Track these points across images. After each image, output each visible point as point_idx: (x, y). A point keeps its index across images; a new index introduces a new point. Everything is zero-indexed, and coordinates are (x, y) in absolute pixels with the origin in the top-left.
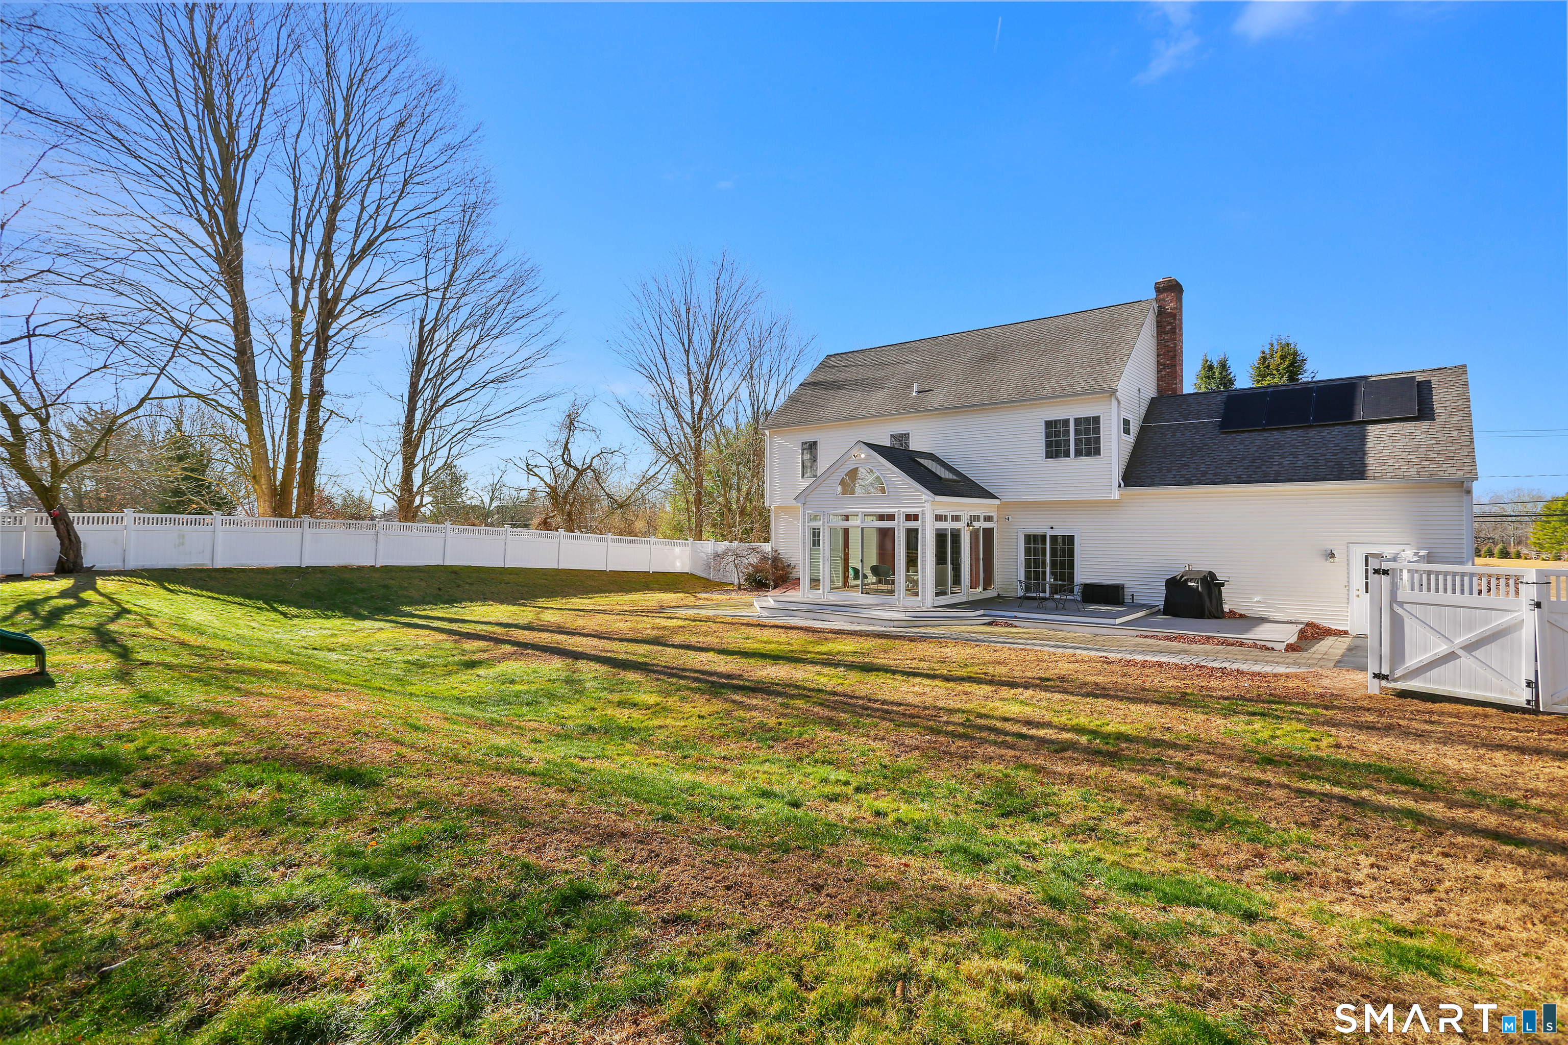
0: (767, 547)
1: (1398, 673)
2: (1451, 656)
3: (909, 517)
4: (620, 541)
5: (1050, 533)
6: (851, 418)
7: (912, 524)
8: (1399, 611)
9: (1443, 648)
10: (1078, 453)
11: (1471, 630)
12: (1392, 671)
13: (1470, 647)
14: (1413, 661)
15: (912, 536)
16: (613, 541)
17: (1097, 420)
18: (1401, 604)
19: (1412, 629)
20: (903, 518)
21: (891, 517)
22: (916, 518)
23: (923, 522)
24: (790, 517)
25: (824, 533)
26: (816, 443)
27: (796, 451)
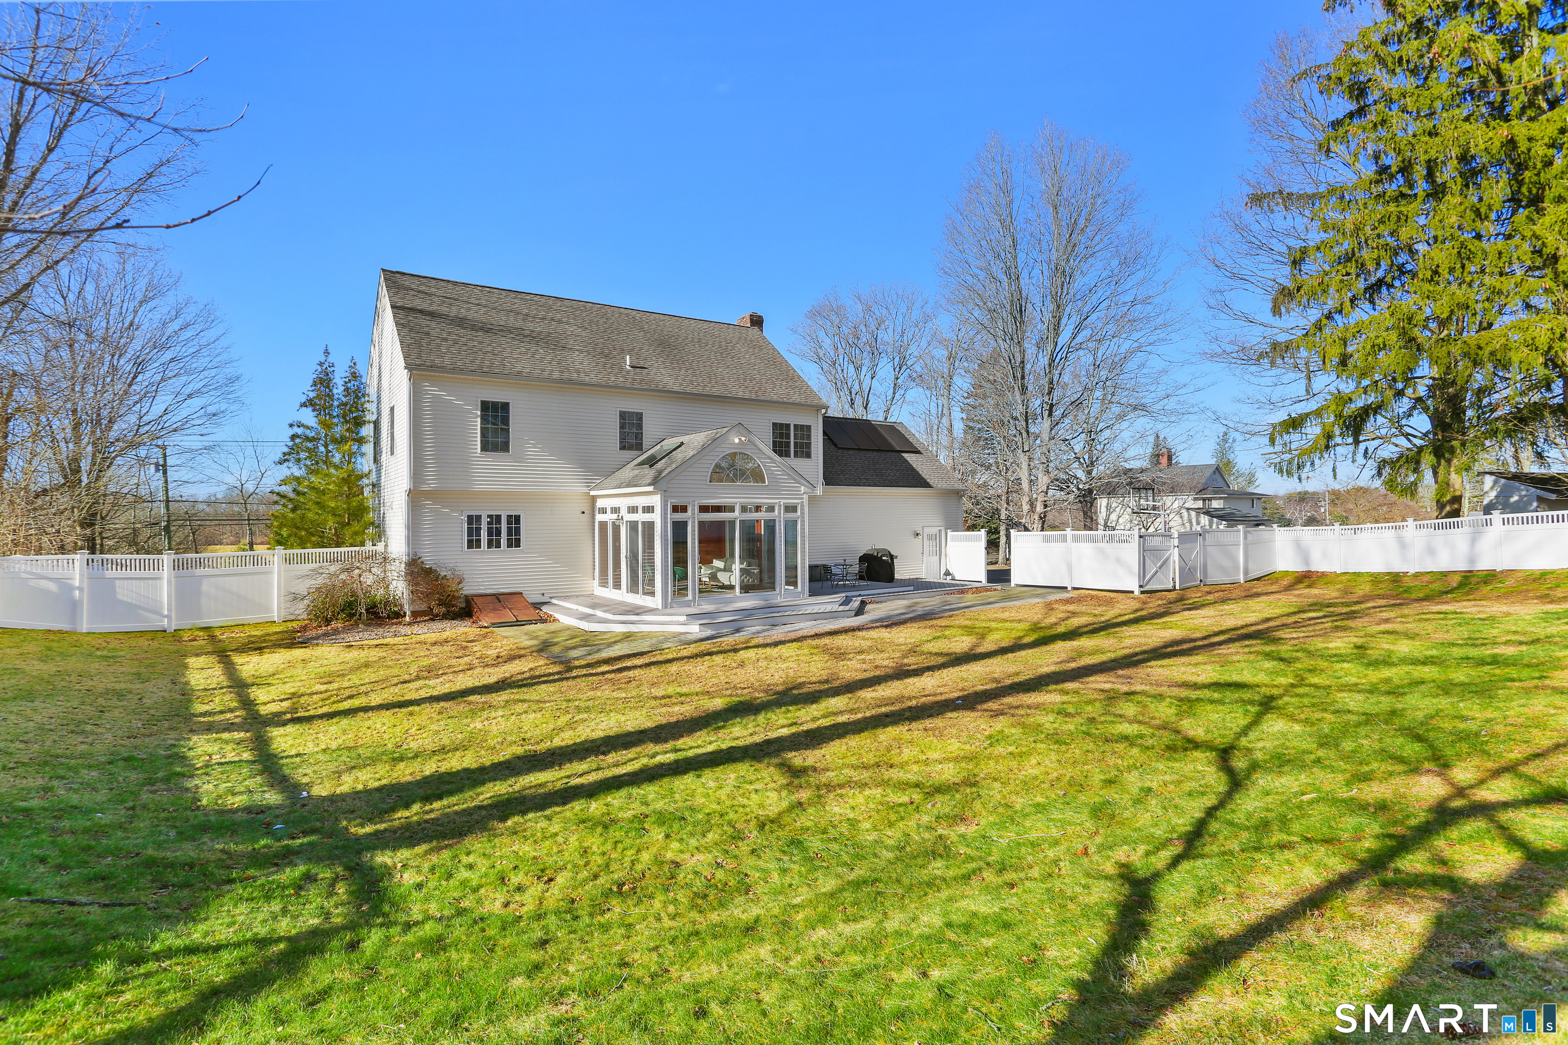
3: (787, 509)
7: (791, 516)
8: (1145, 554)
10: (799, 455)
15: (790, 528)
17: (808, 428)
19: (1148, 563)
20: (782, 509)
21: (771, 509)
22: (794, 509)
23: (802, 513)
24: (444, 507)
25: (693, 526)
26: (505, 406)
27: (469, 412)
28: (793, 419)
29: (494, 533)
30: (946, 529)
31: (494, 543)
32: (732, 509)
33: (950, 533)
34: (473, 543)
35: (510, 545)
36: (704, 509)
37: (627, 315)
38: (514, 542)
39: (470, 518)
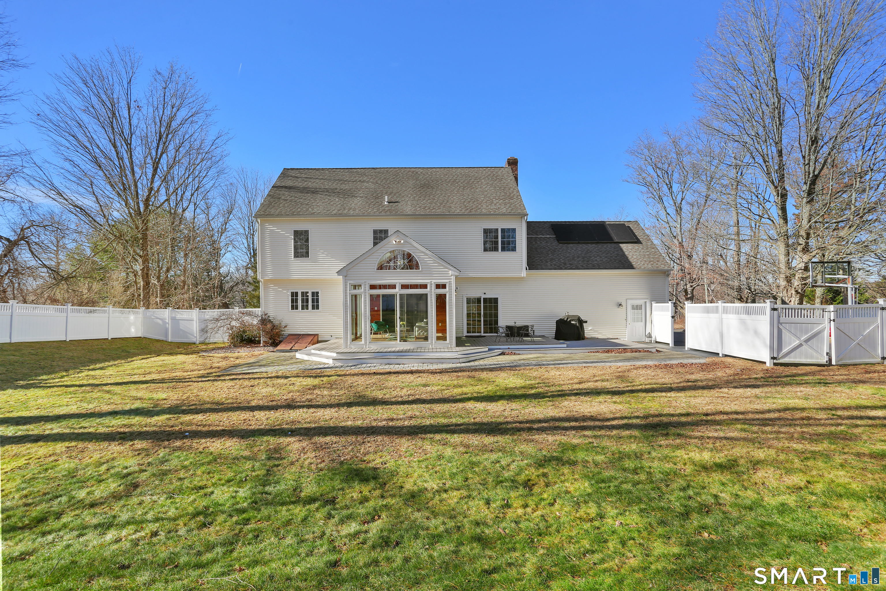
0: (258, 311)
1: (780, 356)
2: (800, 345)
3: (438, 286)
4: (79, 311)
5: (483, 296)
6: (341, 215)
7: (441, 291)
8: (781, 327)
9: (797, 342)
10: (503, 249)
11: (806, 333)
12: (778, 355)
13: (807, 341)
14: (785, 350)
15: (441, 301)
16: (72, 311)
17: (514, 230)
18: (781, 324)
19: (786, 335)
20: (434, 287)
21: (425, 286)
22: (444, 286)
23: (450, 289)
24: (279, 288)
25: (365, 298)
26: (307, 232)
27: (288, 237)
28: (499, 225)
29: (305, 301)
30: (651, 301)
31: (305, 307)
32: (394, 287)
33: (654, 305)
34: (294, 307)
35: (313, 308)
36: (373, 287)
37: (413, 172)
38: (316, 307)
39: (292, 294)
